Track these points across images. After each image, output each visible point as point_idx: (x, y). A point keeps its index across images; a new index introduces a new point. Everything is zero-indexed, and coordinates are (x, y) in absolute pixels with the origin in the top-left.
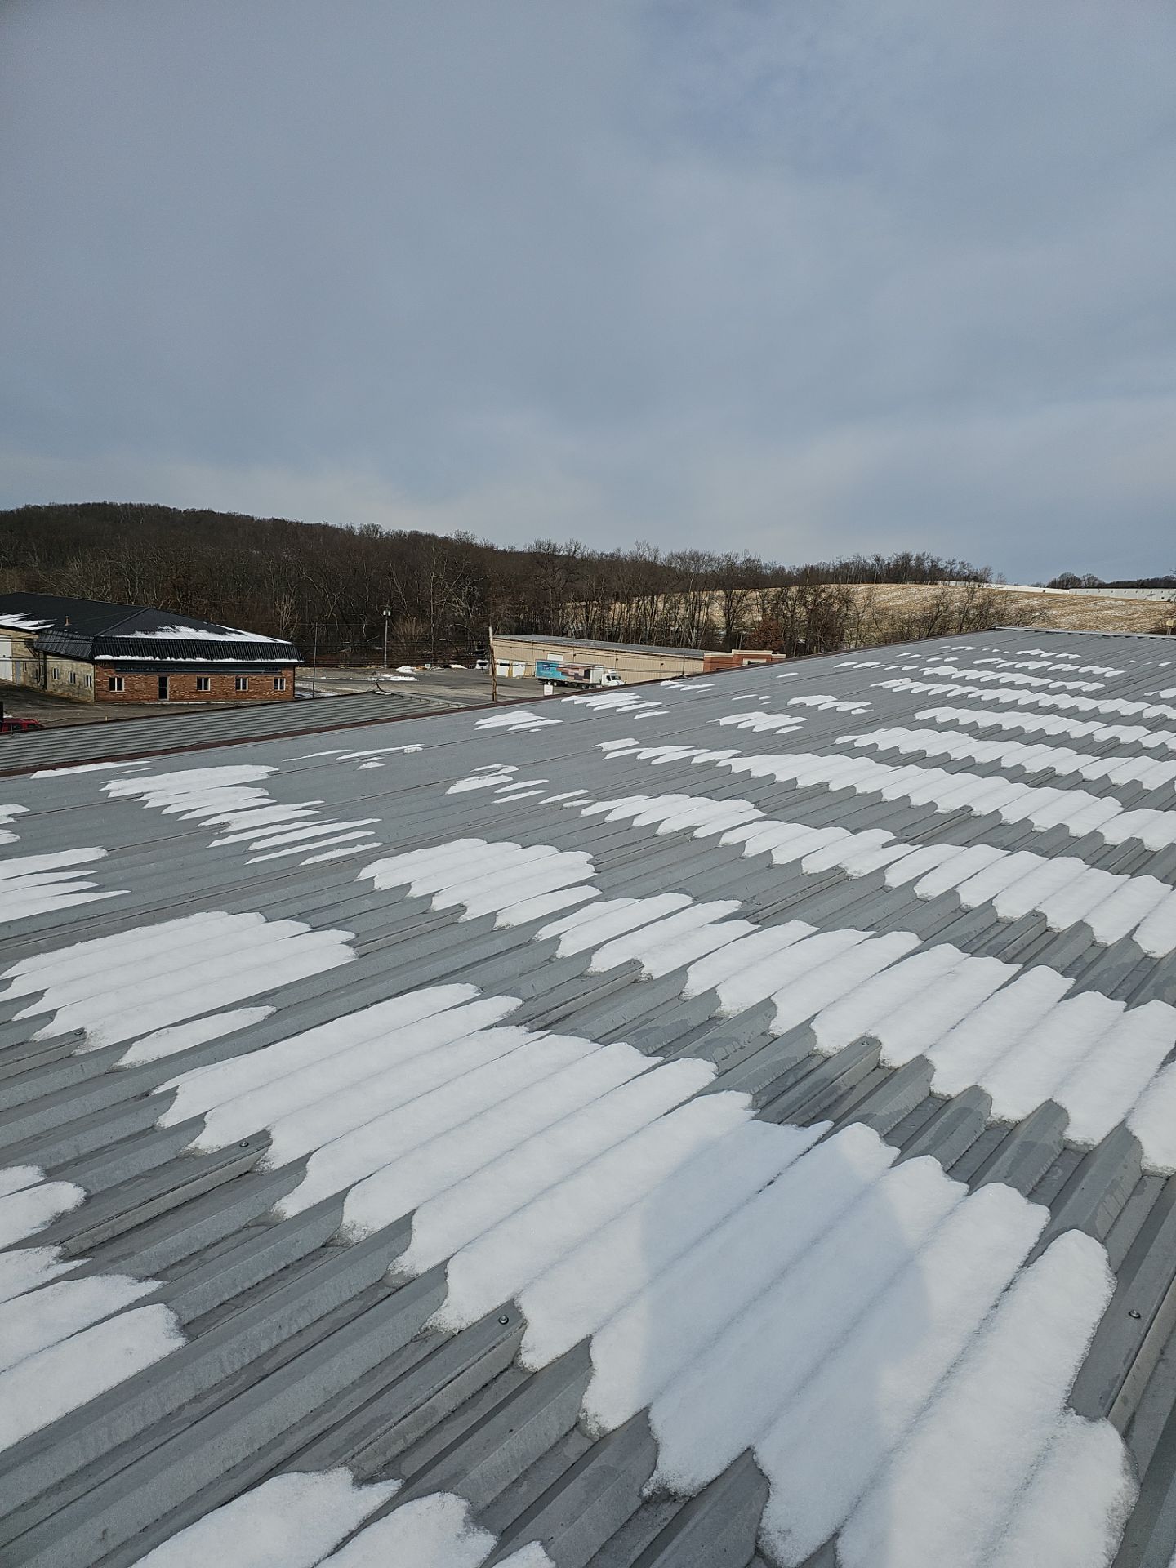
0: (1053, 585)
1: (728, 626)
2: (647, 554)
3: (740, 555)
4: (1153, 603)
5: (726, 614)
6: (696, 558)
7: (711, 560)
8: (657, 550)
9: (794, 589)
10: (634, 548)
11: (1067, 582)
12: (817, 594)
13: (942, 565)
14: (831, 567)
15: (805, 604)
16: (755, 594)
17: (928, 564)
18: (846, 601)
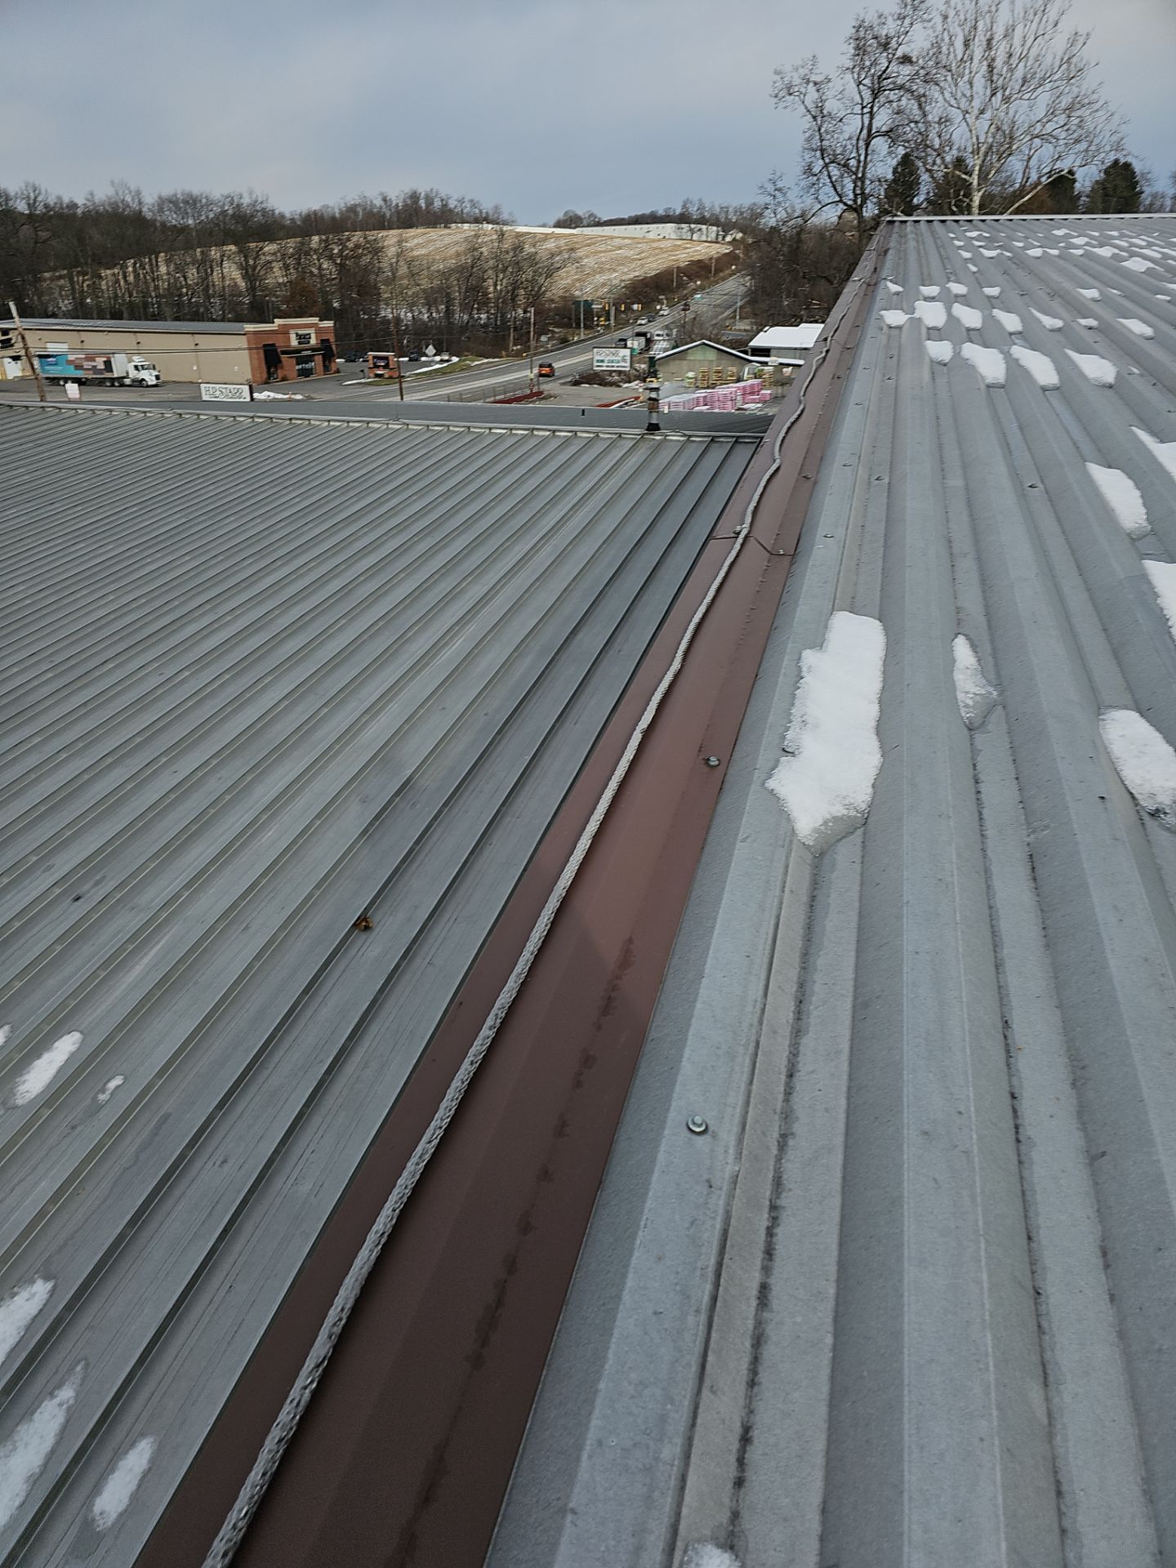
0: (558, 225)
1: (252, 289)
2: (128, 199)
3: (245, 195)
4: (654, 241)
5: (246, 276)
6: (191, 202)
7: (210, 203)
8: (138, 193)
9: (316, 238)
10: (110, 192)
11: (571, 221)
12: (342, 243)
13: (452, 204)
14: (337, 211)
15: (331, 258)
16: (270, 248)
17: (437, 204)
18: (377, 251)
